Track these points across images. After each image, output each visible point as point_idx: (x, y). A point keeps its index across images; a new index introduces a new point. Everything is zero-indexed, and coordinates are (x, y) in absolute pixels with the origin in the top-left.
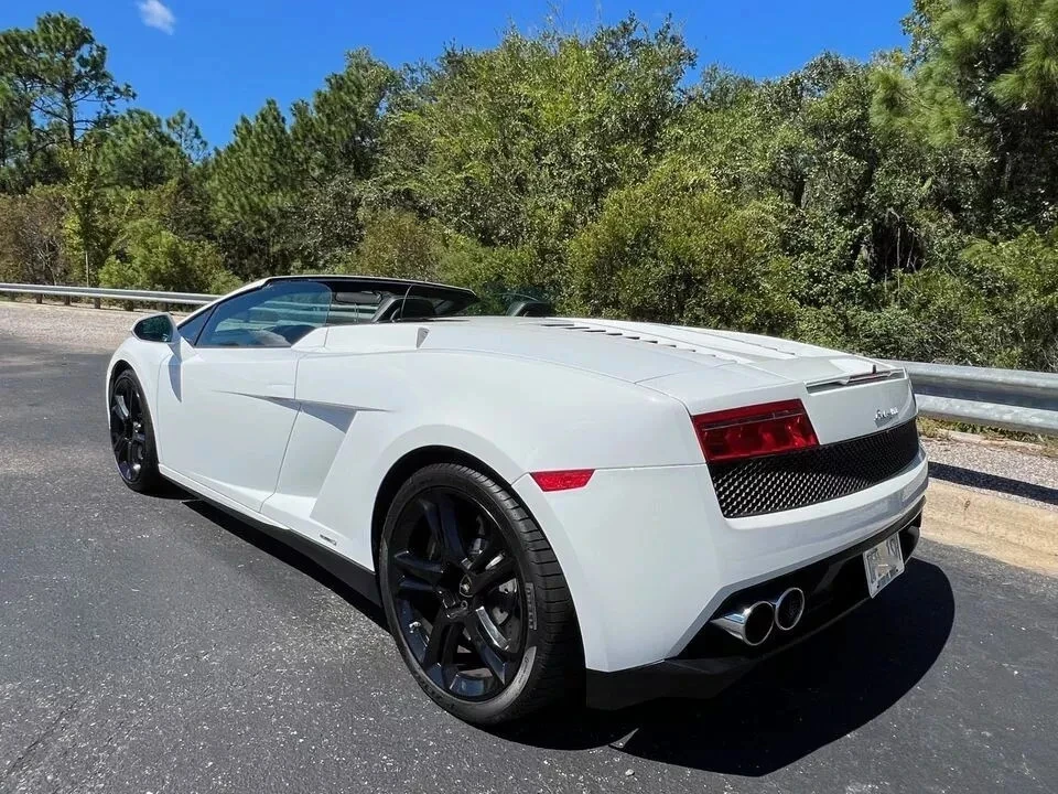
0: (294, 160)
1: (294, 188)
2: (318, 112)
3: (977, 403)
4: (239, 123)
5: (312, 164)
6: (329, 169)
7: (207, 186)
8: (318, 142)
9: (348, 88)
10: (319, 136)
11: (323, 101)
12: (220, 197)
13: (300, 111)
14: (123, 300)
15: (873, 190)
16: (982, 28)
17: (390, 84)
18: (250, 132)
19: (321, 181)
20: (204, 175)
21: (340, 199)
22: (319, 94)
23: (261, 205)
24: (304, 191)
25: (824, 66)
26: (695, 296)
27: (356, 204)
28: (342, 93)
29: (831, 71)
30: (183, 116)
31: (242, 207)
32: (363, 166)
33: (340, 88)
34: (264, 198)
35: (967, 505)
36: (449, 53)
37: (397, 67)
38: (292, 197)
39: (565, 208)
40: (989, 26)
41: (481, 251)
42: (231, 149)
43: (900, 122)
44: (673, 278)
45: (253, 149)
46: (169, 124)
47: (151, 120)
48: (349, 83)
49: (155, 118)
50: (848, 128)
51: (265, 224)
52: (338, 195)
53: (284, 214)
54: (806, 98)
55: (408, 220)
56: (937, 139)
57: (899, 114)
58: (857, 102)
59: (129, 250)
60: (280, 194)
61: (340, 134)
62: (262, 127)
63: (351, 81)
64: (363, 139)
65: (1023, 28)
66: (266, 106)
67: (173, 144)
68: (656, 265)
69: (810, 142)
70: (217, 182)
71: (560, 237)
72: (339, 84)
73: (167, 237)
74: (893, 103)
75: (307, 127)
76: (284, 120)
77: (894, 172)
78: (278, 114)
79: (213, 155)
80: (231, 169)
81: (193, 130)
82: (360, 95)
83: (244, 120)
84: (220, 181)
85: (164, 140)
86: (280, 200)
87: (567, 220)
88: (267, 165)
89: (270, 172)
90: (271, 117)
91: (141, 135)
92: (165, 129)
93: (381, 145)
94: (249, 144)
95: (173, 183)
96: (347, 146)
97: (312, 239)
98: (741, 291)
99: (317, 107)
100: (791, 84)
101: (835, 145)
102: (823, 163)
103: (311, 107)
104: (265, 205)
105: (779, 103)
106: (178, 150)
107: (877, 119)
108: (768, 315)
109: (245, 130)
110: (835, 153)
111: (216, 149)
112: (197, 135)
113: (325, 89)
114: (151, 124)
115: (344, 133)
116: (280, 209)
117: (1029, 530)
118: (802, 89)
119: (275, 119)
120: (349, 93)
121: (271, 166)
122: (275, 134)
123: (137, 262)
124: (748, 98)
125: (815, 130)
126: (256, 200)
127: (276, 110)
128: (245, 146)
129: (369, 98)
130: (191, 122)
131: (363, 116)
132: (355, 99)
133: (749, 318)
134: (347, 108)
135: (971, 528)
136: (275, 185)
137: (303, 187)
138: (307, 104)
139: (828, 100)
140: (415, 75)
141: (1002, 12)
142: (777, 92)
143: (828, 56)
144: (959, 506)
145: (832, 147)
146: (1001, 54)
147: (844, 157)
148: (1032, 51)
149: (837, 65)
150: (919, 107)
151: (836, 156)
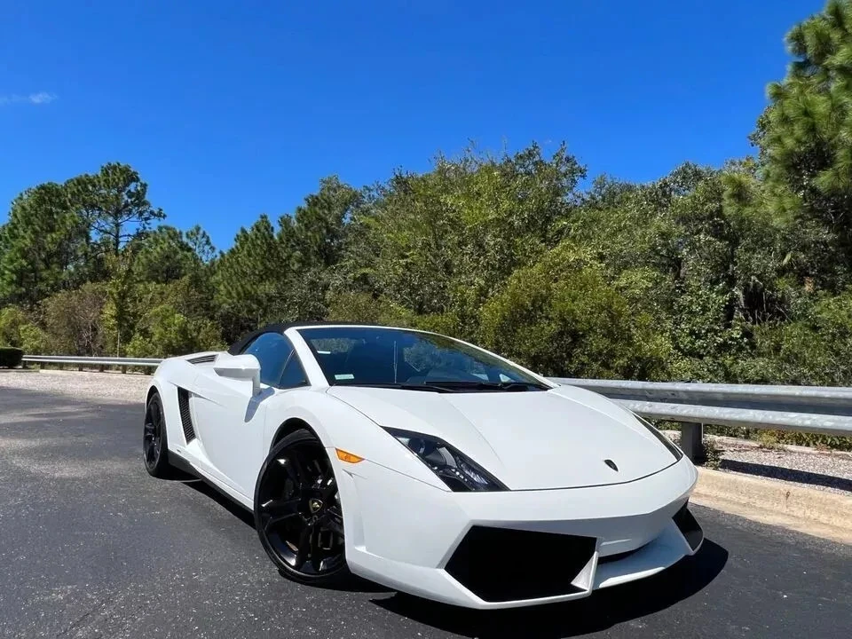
0: (278, 257)
1: (278, 279)
2: (299, 223)
4: (240, 233)
5: (293, 260)
6: (305, 263)
7: (213, 279)
8: (298, 245)
9: (322, 204)
10: (299, 240)
11: (302, 215)
12: (222, 287)
13: (285, 222)
14: (144, 366)
16: (798, 141)
17: (354, 200)
18: (247, 239)
19: (299, 273)
20: (211, 270)
21: (313, 285)
22: (300, 209)
23: (253, 293)
24: (286, 280)
25: (686, 173)
26: (580, 347)
27: (326, 287)
28: (317, 209)
29: (691, 176)
30: (198, 229)
31: (238, 294)
32: (329, 258)
33: (315, 204)
34: (255, 286)
35: (788, 495)
36: (397, 176)
37: (358, 188)
38: (276, 286)
39: (479, 285)
40: (804, 139)
41: (416, 318)
42: (232, 252)
43: (748, 211)
44: (561, 334)
45: (249, 252)
46: (188, 236)
47: (175, 233)
48: (322, 201)
49: (178, 231)
50: (711, 216)
51: (255, 306)
52: (312, 282)
53: (270, 299)
54: (674, 196)
55: (363, 299)
56: (777, 222)
57: (746, 205)
58: (714, 198)
59: (151, 329)
60: (267, 282)
61: (314, 238)
62: (256, 235)
63: (323, 199)
64: (332, 241)
66: (260, 219)
67: (189, 250)
68: (549, 325)
69: (679, 230)
70: (220, 276)
71: (476, 306)
72: (314, 202)
73: (179, 318)
74: (741, 195)
75: (289, 234)
76: (272, 229)
77: (751, 249)
78: (269, 226)
79: (219, 257)
80: (232, 267)
81: (205, 239)
82: (329, 209)
83: (243, 231)
84: (222, 275)
85: (184, 247)
86: (269, 288)
87: (482, 293)
88: (259, 263)
89: (261, 268)
90: (263, 227)
91: (166, 245)
92: (185, 239)
93: (346, 244)
94: (246, 247)
95: (186, 279)
96: (319, 246)
98: (615, 341)
100: (661, 187)
101: (701, 230)
102: (692, 244)
103: (294, 220)
104: (256, 292)
105: (653, 201)
106: (193, 254)
107: (729, 210)
108: (639, 359)
109: (243, 237)
110: (702, 236)
111: (221, 253)
112: (208, 242)
113: (305, 206)
114: (175, 236)
115: (318, 237)
116: (267, 295)
117: (836, 512)
118: (671, 190)
119: (266, 229)
120: (322, 208)
121: (262, 263)
122: (266, 240)
123: (155, 338)
124: (628, 199)
125: (684, 219)
126: (249, 288)
127: (267, 222)
128: (243, 248)
129: (337, 211)
130: (204, 233)
131: (332, 224)
132: (326, 212)
133: (621, 362)
134: (320, 219)
135: (791, 513)
136: (264, 277)
137: (285, 277)
138: (291, 217)
139: (691, 197)
140: (372, 193)
141: (812, 129)
142: (650, 193)
143: (687, 165)
144: (782, 497)
145: (699, 232)
146: (816, 159)
147: (710, 238)
148: (841, 154)
149: (696, 172)
150: (760, 199)
151: (702, 238)
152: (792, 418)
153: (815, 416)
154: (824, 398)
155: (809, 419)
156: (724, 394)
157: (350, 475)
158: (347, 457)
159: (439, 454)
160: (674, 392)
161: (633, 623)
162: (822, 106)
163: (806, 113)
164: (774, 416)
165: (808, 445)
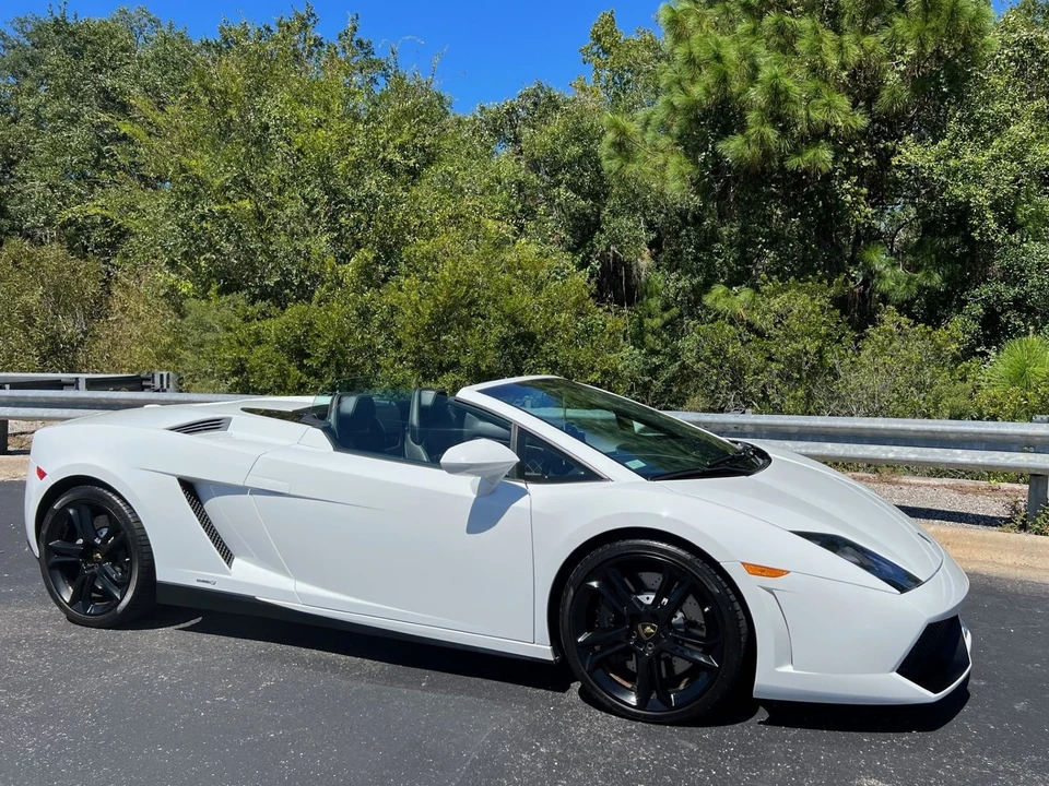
3: (866, 446)
15: (602, 231)
16: (707, 92)
25: (537, 96)
36: (57, 21)
40: (714, 90)
43: (632, 167)
50: (571, 164)
56: (672, 188)
57: (628, 160)
58: (575, 138)
65: (739, 95)
71: (359, 290)
74: (622, 148)
77: (619, 213)
100: (508, 112)
101: (560, 182)
105: (496, 132)
107: (610, 166)
110: (561, 190)
118: (518, 119)
125: (536, 164)
139: (549, 134)
141: (723, 79)
142: (495, 120)
143: (540, 87)
146: (723, 116)
147: (570, 194)
148: (752, 116)
149: (550, 98)
150: (645, 154)
151: (563, 193)
152: (874, 451)
153: (895, 448)
154: (909, 431)
155: (892, 451)
157: (770, 591)
158: (763, 571)
160: (737, 425)
162: (731, 53)
163: (718, 58)
164: (855, 450)
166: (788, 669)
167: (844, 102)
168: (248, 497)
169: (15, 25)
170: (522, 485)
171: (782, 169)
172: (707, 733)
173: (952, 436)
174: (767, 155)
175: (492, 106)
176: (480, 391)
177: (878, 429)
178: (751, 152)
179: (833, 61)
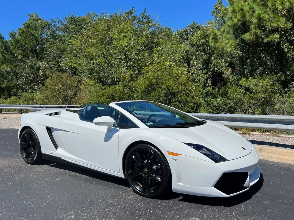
0: (11, 53)
1: (11, 64)
2: (20, 36)
6: (26, 56)
8: (22, 47)
9: (32, 28)
10: (22, 44)
11: (22, 33)
13: (12, 35)
15: (211, 64)
16: (239, 20)
17: (47, 26)
21: (32, 67)
22: (21, 29)
24: (15, 64)
25: (193, 26)
26: (174, 99)
27: (38, 69)
28: (30, 29)
29: (195, 28)
32: (39, 54)
33: (29, 27)
35: (261, 149)
36: (71, 17)
37: (49, 21)
38: (10, 66)
40: (240, 20)
43: (218, 44)
44: (167, 94)
50: (202, 45)
52: (31, 65)
53: (8, 73)
54: (189, 36)
55: (65, 75)
56: (228, 49)
57: (217, 42)
58: (204, 37)
60: (5, 65)
61: (30, 45)
63: (33, 25)
64: (37, 45)
65: (249, 20)
68: (162, 90)
69: (191, 49)
71: (129, 82)
72: (28, 26)
74: (215, 39)
75: (16, 41)
77: (216, 58)
82: (36, 30)
86: (5, 68)
93: (46, 48)
96: (32, 48)
97: (21, 82)
99: (20, 34)
100: (185, 31)
101: (199, 50)
102: (196, 55)
103: (17, 34)
105: (181, 37)
107: (212, 44)
108: (195, 103)
110: (199, 52)
113: (23, 27)
115: (32, 43)
116: (6, 71)
117: (276, 153)
118: (188, 33)
120: (32, 29)
125: (193, 46)
129: (40, 31)
131: (38, 38)
132: (35, 32)
133: (191, 104)
134: (32, 35)
135: (263, 155)
136: (4, 62)
137: (15, 63)
138: (16, 33)
139: (196, 37)
140: (55, 23)
141: (243, 16)
142: (181, 34)
143: (194, 23)
144: (259, 150)
145: (198, 51)
146: (243, 27)
147: (202, 53)
148: (252, 27)
149: (197, 26)
150: (222, 40)
151: (200, 53)
152: (263, 125)
153: (269, 125)
154: (273, 119)
156: (240, 118)
157: (175, 160)
158: (173, 154)
159: (203, 150)
160: (222, 117)
161: (256, 194)
162: (246, 8)
163: (242, 10)
165: (255, 132)
166: (181, 184)
167: (283, 20)
168: (59, 132)
169: (64, 19)
170: (119, 129)
171: (262, 42)
172: (159, 201)
173: (287, 121)
174: (258, 38)
175: (180, 30)
176: (115, 104)
177: (263, 118)
178: (252, 38)
179: (280, 8)
